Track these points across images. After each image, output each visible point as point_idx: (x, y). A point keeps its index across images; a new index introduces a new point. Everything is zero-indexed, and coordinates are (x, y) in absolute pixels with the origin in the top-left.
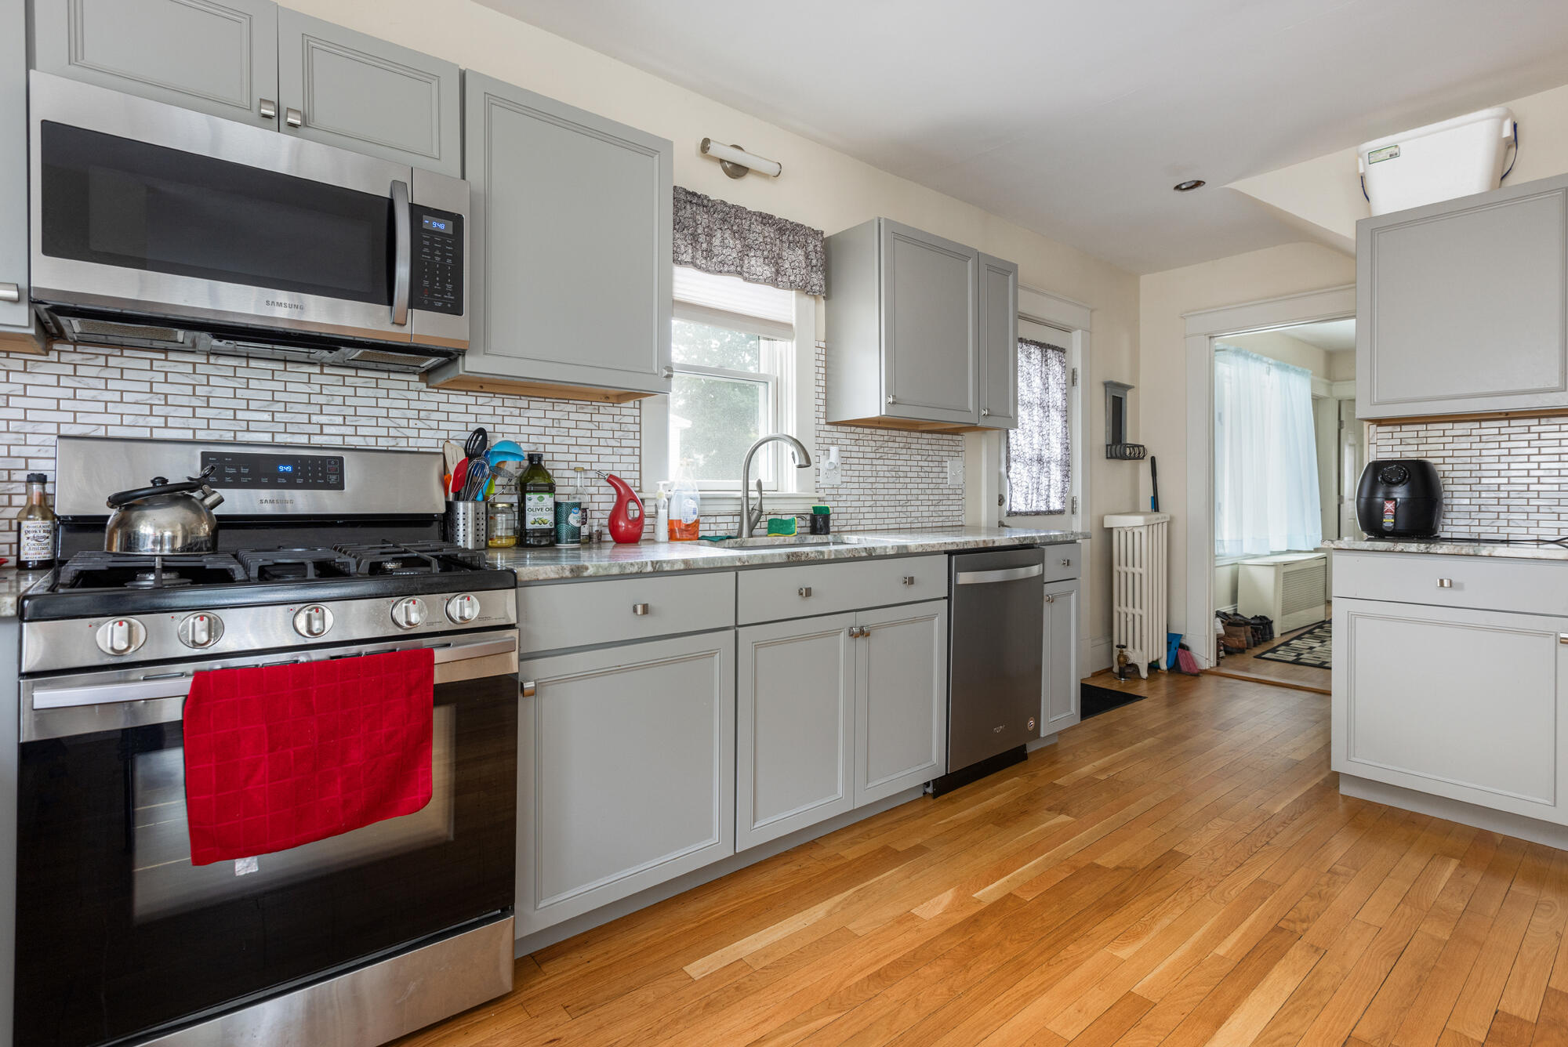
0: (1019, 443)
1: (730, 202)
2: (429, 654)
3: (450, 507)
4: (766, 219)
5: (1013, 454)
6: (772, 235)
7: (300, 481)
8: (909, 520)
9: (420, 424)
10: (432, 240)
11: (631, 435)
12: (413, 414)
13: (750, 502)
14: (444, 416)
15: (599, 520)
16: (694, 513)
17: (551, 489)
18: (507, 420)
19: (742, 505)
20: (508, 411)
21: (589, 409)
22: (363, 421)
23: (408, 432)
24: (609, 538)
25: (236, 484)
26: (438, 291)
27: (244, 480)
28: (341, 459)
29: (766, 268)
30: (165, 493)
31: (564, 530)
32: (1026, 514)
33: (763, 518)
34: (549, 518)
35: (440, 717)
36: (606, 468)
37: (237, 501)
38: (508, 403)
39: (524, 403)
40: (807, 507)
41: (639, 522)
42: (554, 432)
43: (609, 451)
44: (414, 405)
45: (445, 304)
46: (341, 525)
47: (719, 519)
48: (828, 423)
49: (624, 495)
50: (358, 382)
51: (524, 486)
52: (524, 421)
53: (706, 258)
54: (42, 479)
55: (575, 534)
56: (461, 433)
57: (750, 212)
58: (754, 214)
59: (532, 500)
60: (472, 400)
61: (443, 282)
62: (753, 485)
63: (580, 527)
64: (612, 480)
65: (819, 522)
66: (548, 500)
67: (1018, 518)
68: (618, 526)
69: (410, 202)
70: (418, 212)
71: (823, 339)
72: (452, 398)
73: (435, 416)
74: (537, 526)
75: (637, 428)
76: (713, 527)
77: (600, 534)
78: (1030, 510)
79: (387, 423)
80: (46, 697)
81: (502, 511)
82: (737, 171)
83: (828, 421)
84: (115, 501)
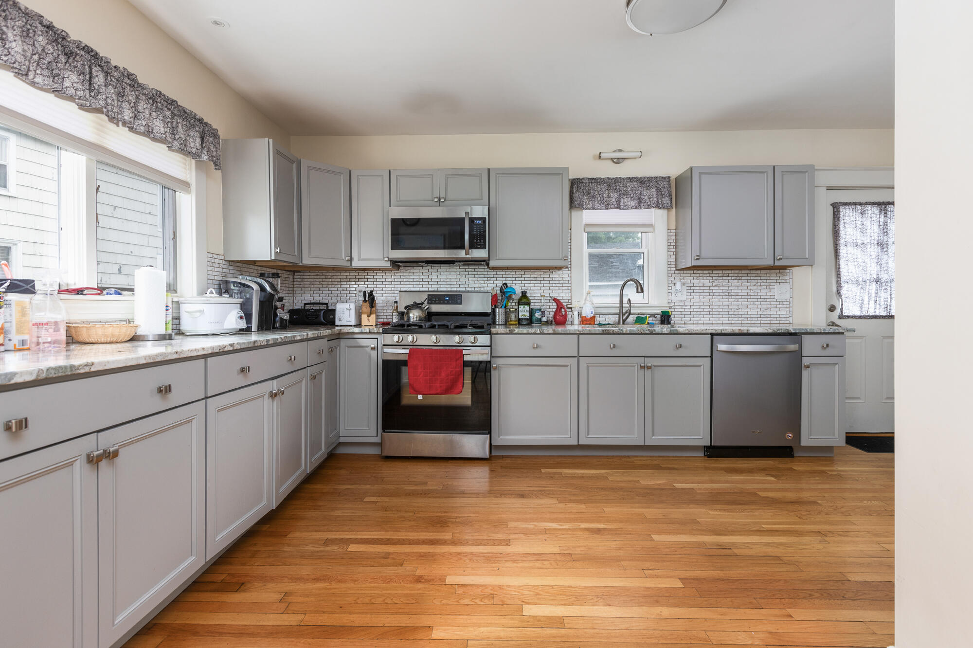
0: (850, 271)
1: (612, 177)
2: (462, 351)
3: (494, 311)
4: (631, 180)
5: (843, 279)
6: (636, 186)
7: (450, 302)
8: (740, 319)
9: (488, 282)
10: (477, 227)
11: (567, 282)
12: (486, 279)
13: (624, 309)
14: (495, 279)
15: (550, 315)
16: (592, 313)
17: (529, 304)
18: (517, 279)
19: (620, 310)
20: (517, 276)
21: (549, 273)
22: (471, 282)
23: (484, 285)
24: (554, 323)
25: (435, 303)
26: (479, 243)
27: (437, 302)
28: (461, 295)
29: (632, 202)
30: (416, 306)
31: (534, 319)
32: (861, 317)
33: (631, 316)
34: (528, 314)
35: (468, 371)
36: (555, 295)
37: (436, 308)
38: (517, 273)
39: (523, 272)
40: (658, 311)
41: (565, 317)
42: (534, 282)
43: (557, 288)
44: (486, 276)
45: (481, 246)
46: (463, 316)
47: (611, 316)
48: (676, 270)
49: (559, 305)
50: (470, 270)
51: (520, 303)
52: (523, 279)
53: (600, 204)
54: (396, 302)
55: (539, 321)
56: (500, 284)
57: (623, 179)
58: (626, 178)
59: (521, 308)
60: (504, 273)
61: (480, 240)
62: (625, 300)
63: (541, 318)
64: (555, 300)
65: (665, 318)
66: (527, 308)
67: (850, 320)
68: (556, 318)
69: (470, 217)
70: (472, 220)
71: (674, 228)
72: (498, 273)
73: (492, 279)
74: (523, 317)
75: (569, 279)
76: (607, 320)
77: (552, 321)
78: (866, 314)
79: (478, 283)
80: (386, 350)
81: (512, 312)
82: (618, 161)
83: (677, 269)
84: (406, 308)
